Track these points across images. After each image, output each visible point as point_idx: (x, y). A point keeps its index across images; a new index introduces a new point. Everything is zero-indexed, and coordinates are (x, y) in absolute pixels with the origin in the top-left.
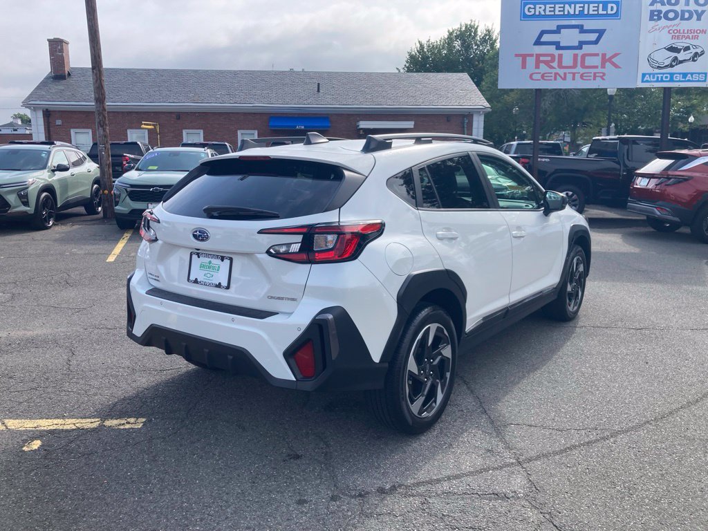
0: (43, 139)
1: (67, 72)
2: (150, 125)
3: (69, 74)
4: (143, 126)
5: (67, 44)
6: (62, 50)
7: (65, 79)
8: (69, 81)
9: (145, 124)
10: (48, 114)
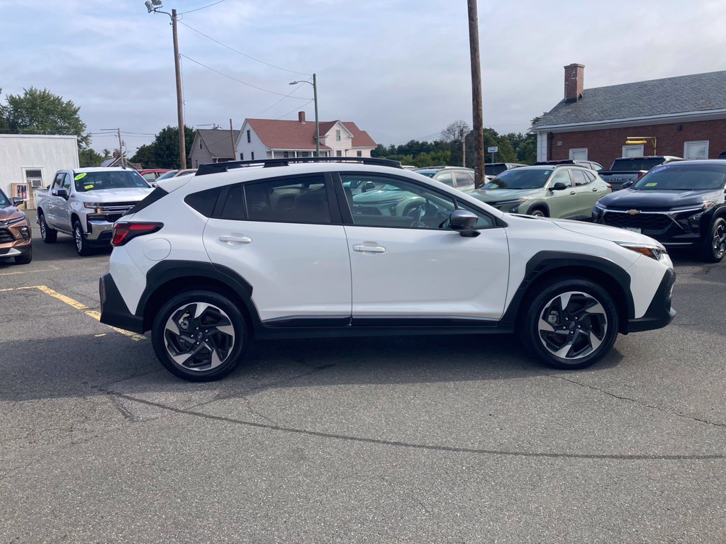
0: (545, 159)
1: (578, 95)
2: (642, 140)
3: (581, 96)
4: (629, 142)
5: (582, 67)
6: (575, 75)
7: (576, 102)
8: (580, 103)
9: (631, 140)
10: (551, 137)
